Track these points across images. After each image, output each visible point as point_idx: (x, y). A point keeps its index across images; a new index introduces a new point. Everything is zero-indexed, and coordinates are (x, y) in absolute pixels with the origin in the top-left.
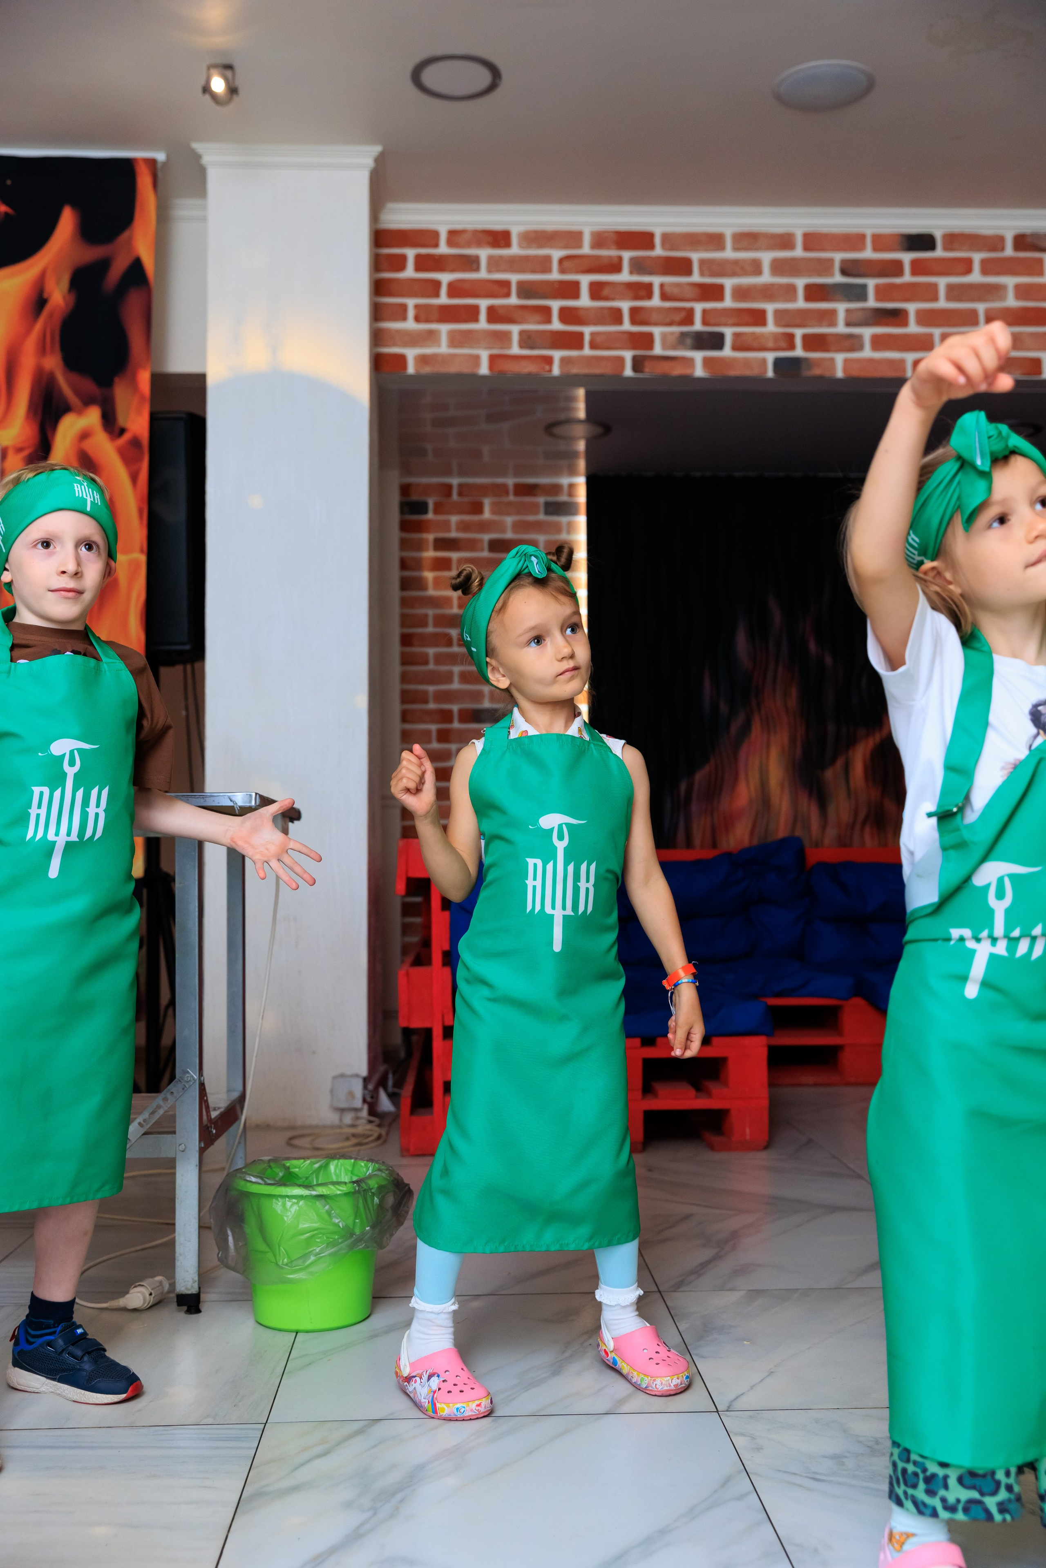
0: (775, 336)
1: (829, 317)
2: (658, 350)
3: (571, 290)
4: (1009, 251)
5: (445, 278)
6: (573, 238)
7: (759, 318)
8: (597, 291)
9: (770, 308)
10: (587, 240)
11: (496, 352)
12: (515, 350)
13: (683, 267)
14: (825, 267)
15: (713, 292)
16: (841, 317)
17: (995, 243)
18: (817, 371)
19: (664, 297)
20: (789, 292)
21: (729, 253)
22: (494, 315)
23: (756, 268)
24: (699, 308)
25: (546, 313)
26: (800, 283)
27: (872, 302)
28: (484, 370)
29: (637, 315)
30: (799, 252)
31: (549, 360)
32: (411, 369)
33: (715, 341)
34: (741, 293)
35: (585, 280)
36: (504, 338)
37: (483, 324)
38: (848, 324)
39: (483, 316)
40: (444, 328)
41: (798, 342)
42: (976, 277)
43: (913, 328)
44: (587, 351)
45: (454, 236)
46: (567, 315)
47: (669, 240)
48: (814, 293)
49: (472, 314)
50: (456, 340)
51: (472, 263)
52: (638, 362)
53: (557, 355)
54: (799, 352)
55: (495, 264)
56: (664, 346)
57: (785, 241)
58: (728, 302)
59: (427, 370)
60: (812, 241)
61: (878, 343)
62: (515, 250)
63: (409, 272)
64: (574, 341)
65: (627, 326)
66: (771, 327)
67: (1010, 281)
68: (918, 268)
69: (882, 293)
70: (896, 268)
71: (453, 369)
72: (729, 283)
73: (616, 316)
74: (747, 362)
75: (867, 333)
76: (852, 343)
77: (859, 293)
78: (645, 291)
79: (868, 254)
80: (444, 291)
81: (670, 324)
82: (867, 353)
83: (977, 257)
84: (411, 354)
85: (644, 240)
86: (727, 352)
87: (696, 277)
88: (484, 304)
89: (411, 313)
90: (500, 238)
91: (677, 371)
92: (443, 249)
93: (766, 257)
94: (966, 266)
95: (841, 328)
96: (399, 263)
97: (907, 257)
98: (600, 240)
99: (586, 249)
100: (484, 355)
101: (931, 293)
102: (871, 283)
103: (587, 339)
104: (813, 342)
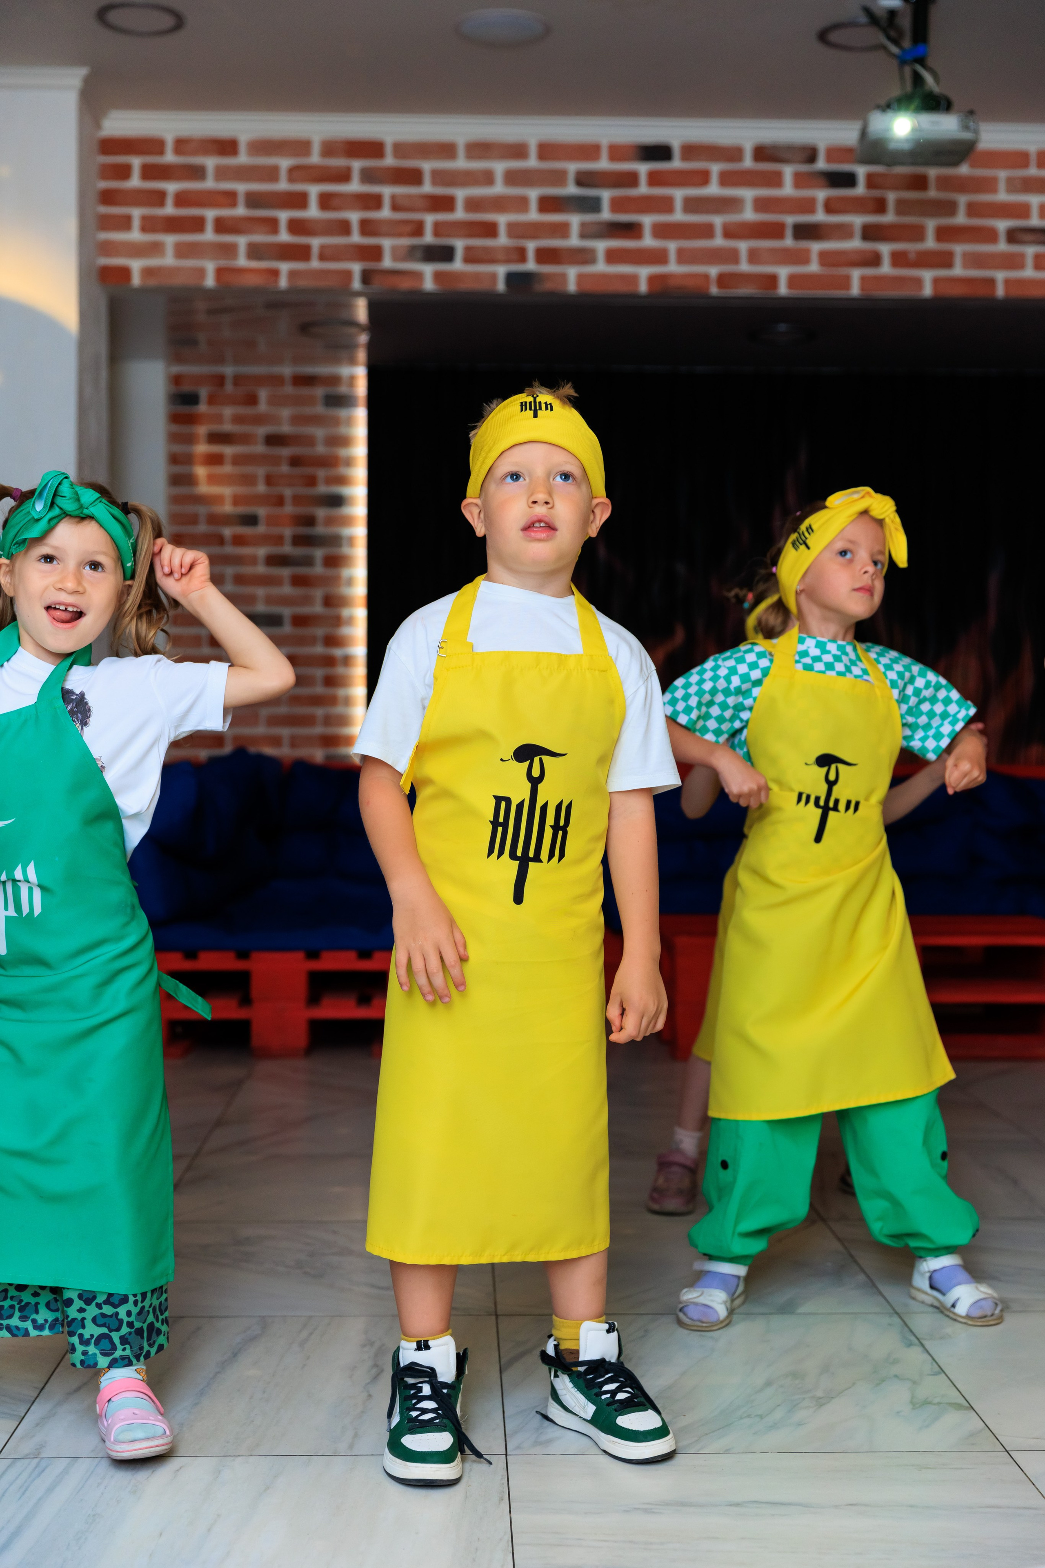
0: (507, 250)
1: (562, 230)
2: (387, 262)
3: (299, 200)
4: (748, 162)
5: (171, 187)
6: (301, 147)
7: (490, 230)
8: (326, 202)
9: (502, 220)
10: (316, 149)
11: (223, 263)
12: (242, 261)
13: (414, 177)
14: (559, 178)
15: (445, 204)
16: (575, 229)
17: (733, 154)
18: (548, 286)
19: (395, 207)
20: (521, 204)
21: (461, 163)
22: (221, 226)
23: (488, 178)
24: (430, 219)
25: (272, 225)
26: (533, 194)
27: (606, 215)
28: (210, 282)
29: (367, 227)
30: (533, 162)
31: (275, 273)
32: (136, 280)
33: (445, 254)
34: (473, 204)
35: (314, 190)
36: (230, 250)
37: (209, 235)
38: (583, 236)
39: (209, 226)
40: (170, 240)
41: (531, 254)
42: (713, 189)
43: (648, 241)
44: (315, 264)
45: (181, 145)
46: (296, 226)
47: (401, 149)
48: (548, 204)
49: (198, 225)
50: (182, 251)
51: (198, 173)
52: (367, 277)
53: (285, 267)
54: (531, 265)
55: (222, 173)
56: (395, 258)
57: (518, 151)
58: (460, 214)
59: (152, 282)
60: (547, 150)
61: (612, 256)
62: (243, 158)
63: (135, 182)
64: (301, 253)
65: (356, 238)
66: (503, 240)
67: (748, 194)
68: (655, 179)
69: (618, 205)
70: (631, 179)
71: (178, 281)
72: (461, 194)
73: (344, 228)
74: (477, 276)
75: (601, 246)
76: (584, 256)
77: (593, 205)
78: (374, 202)
79: (604, 164)
80: (170, 201)
81: (400, 235)
82: (601, 267)
83: (715, 168)
84: (136, 265)
85: (374, 149)
86: (458, 265)
87: (427, 188)
88: (210, 214)
89: (136, 223)
90: (227, 147)
91: (405, 285)
92: (170, 157)
93: (499, 167)
94: (703, 178)
95: (574, 241)
96: (124, 172)
97: (643, 168)
98: (330, 148)
99: (315, 158)
100: (210, 267)
101: (666, 205)
102: (606, 195)
103: (315, 251)
104: (545, 256)
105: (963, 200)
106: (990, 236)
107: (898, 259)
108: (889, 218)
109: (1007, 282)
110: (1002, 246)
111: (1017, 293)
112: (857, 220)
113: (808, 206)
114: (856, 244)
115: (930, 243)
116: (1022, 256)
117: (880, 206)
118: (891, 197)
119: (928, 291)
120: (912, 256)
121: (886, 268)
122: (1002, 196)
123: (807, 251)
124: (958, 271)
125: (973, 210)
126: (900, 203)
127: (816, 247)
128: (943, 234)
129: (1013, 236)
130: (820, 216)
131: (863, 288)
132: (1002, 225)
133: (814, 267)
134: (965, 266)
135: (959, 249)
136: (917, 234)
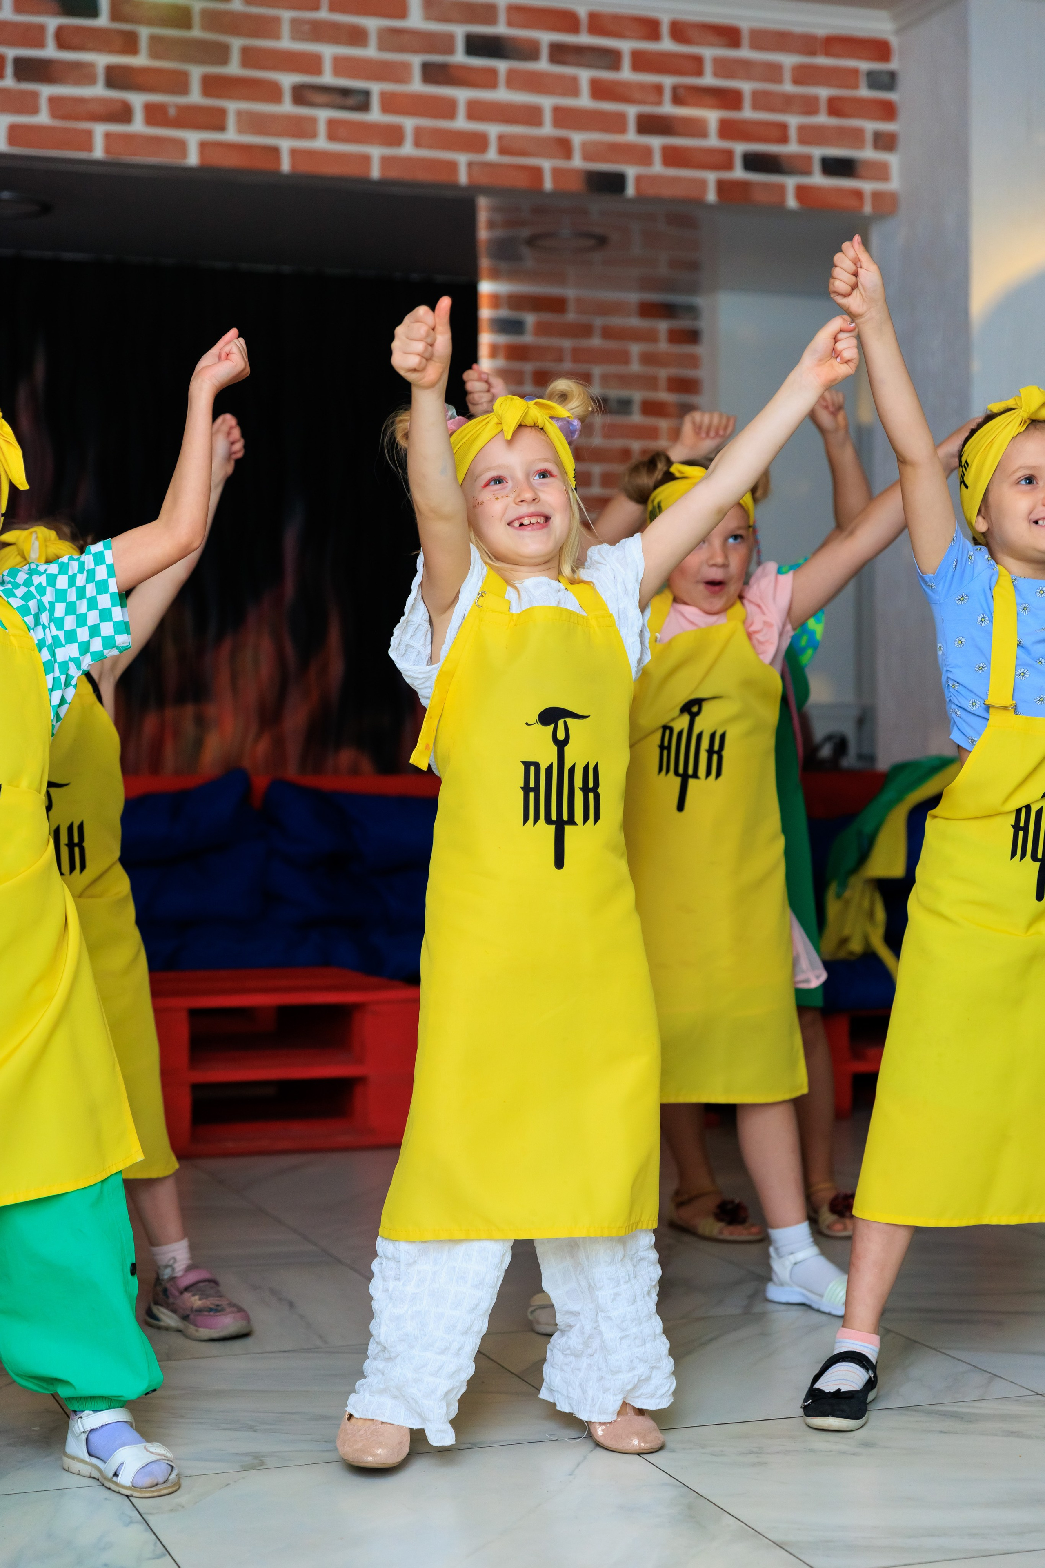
105: (236, 44)
106: (273, 93)
107: (154, 114)
108: (140, 60)
109: (294, 152)
110: (287, 107)
111: (307, 168)
112: (101, 60)
113: (34, 36)
114: (98, 90)
115: (195, 97)
116: (313, 121)
117: (130, 44)
118: (144, 33)
119: (193, 159)
120: (172, 112)
121: (138, 126)
122: (286, 43)
123: (35, 95)
124: (231, 135)
125: (250, 57)
126: (154, 40)
127: (46, 91)
128: (211, 85)
129: (300, 95)
130: (50, 51)
131: (107, 150)
132: (287, 80)
133: (43, 118)
134: (240, 130)
135: (232, 107)
136: (180, 84)
